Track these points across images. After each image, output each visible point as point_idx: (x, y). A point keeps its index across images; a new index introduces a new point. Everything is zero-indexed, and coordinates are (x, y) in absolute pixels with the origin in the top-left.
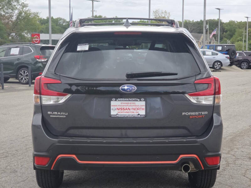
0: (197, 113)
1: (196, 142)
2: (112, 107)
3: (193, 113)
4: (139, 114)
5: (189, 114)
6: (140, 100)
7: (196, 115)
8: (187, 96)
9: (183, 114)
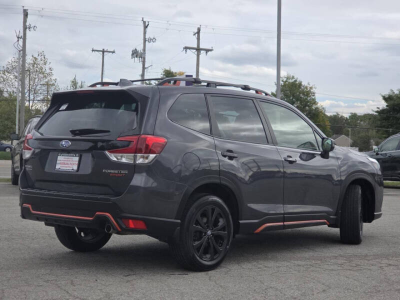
0: (116, 172)
1: (109, 200)
2: (58, 162)
3: (112, 171)
4: (73, 169)
5: (109, 171)
6: (76, 156)
7: (115, 173)
8: (107, 153)
9: (104, 171)
